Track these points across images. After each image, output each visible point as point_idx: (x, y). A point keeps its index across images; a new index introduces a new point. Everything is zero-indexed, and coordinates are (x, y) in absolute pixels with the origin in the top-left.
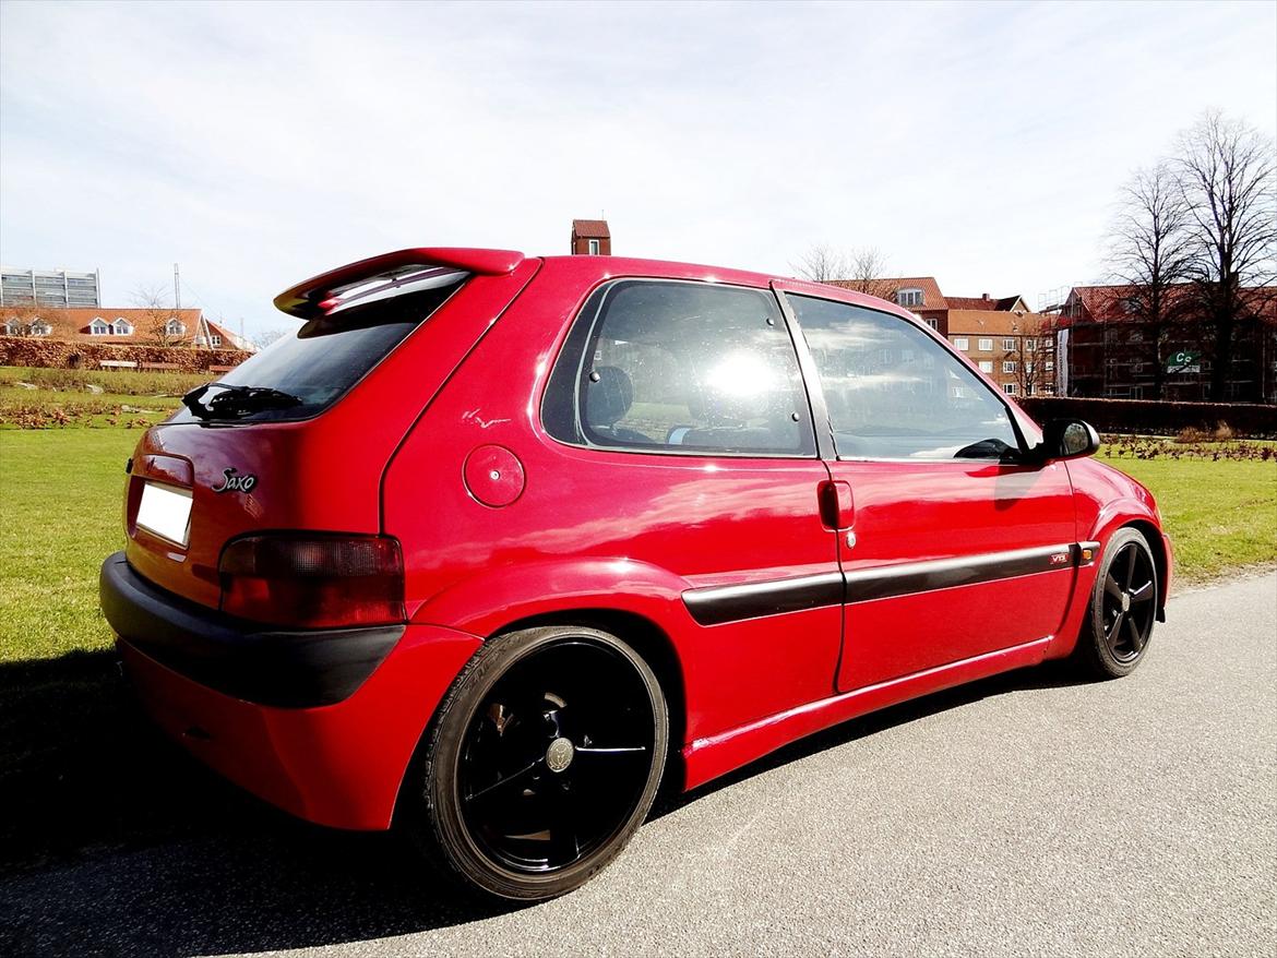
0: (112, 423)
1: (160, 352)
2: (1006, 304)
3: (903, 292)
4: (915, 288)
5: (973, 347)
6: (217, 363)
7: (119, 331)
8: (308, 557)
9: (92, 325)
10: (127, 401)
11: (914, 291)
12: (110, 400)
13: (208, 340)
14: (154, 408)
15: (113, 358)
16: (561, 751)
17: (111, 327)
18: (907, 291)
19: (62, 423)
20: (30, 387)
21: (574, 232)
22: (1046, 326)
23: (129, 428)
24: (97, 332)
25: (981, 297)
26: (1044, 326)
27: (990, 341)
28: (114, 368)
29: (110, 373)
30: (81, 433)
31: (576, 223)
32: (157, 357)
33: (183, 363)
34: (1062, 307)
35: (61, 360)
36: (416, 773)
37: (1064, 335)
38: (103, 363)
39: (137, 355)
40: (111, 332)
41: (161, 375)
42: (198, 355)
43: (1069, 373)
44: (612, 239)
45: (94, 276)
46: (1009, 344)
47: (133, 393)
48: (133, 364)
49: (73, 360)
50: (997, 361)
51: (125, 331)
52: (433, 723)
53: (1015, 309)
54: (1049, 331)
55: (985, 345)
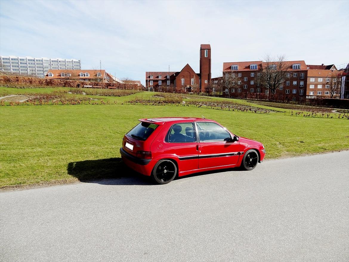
0: (89, 103)
1: (97, 83)
2: (329, 67)
3: (294, 65)
4: (298, 64)
5: (316, 81)
6: (110, 86)
7: (86, 76)
8: (144, 153)
9: (80, 74)
10: (91, 97)
11: (297, 65)
12: (88, 97)
13: (107, 77)
14: (97, 99)
15: (87, 85)
16: (165, 171)
17: (84, 75)
18: (295, 65)
19: (79, 103)
20: (70, 93)
21: (201, 48)
22: (339, 75)
23: (93, 104)
24: (81, 76)
25: (321, 65)
26: (338, 75)
27: (322, 79)
28: (88, 87)
29: (87, 89)
30: (84, 106)
31: (202, 45)
32: (96, 85)
33: (102, 86)
34: (344, 69)
35: (75, 85)
36: (152, 172)
37: (344, 78)
38: (85, 86)
39: (92, 84)
40: (84, 76)
41: (98, 89)
42: (106, 84)
43: (345, 89)
44: (211, 50)
45: (80, 61)
46: (327, 80)
47: (92, 95)
48: (91, 86)
49: (78, 86)
50: (324, 85)
51: (88, 76)
52: (154, 167)
53: (332, 69)
54: (339, 76)
55: (320, 80)
